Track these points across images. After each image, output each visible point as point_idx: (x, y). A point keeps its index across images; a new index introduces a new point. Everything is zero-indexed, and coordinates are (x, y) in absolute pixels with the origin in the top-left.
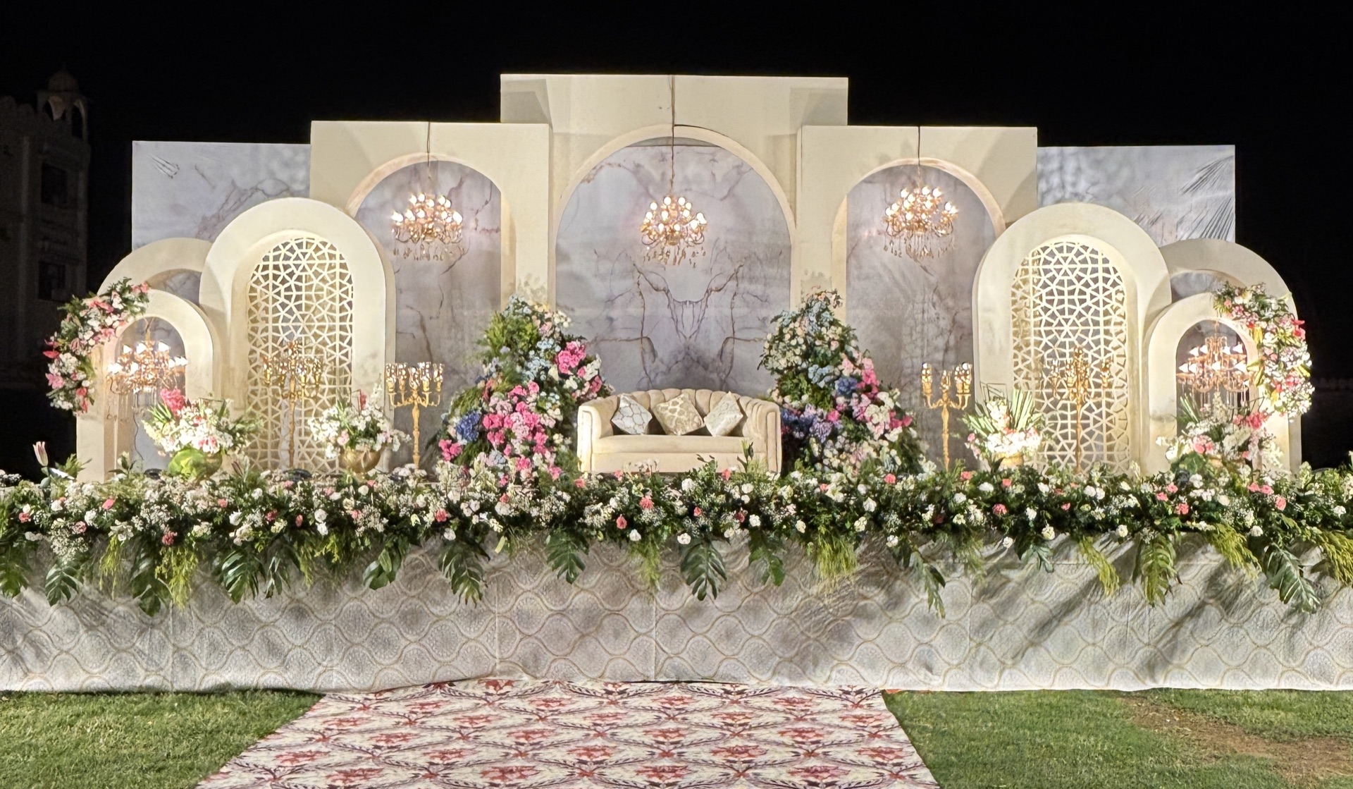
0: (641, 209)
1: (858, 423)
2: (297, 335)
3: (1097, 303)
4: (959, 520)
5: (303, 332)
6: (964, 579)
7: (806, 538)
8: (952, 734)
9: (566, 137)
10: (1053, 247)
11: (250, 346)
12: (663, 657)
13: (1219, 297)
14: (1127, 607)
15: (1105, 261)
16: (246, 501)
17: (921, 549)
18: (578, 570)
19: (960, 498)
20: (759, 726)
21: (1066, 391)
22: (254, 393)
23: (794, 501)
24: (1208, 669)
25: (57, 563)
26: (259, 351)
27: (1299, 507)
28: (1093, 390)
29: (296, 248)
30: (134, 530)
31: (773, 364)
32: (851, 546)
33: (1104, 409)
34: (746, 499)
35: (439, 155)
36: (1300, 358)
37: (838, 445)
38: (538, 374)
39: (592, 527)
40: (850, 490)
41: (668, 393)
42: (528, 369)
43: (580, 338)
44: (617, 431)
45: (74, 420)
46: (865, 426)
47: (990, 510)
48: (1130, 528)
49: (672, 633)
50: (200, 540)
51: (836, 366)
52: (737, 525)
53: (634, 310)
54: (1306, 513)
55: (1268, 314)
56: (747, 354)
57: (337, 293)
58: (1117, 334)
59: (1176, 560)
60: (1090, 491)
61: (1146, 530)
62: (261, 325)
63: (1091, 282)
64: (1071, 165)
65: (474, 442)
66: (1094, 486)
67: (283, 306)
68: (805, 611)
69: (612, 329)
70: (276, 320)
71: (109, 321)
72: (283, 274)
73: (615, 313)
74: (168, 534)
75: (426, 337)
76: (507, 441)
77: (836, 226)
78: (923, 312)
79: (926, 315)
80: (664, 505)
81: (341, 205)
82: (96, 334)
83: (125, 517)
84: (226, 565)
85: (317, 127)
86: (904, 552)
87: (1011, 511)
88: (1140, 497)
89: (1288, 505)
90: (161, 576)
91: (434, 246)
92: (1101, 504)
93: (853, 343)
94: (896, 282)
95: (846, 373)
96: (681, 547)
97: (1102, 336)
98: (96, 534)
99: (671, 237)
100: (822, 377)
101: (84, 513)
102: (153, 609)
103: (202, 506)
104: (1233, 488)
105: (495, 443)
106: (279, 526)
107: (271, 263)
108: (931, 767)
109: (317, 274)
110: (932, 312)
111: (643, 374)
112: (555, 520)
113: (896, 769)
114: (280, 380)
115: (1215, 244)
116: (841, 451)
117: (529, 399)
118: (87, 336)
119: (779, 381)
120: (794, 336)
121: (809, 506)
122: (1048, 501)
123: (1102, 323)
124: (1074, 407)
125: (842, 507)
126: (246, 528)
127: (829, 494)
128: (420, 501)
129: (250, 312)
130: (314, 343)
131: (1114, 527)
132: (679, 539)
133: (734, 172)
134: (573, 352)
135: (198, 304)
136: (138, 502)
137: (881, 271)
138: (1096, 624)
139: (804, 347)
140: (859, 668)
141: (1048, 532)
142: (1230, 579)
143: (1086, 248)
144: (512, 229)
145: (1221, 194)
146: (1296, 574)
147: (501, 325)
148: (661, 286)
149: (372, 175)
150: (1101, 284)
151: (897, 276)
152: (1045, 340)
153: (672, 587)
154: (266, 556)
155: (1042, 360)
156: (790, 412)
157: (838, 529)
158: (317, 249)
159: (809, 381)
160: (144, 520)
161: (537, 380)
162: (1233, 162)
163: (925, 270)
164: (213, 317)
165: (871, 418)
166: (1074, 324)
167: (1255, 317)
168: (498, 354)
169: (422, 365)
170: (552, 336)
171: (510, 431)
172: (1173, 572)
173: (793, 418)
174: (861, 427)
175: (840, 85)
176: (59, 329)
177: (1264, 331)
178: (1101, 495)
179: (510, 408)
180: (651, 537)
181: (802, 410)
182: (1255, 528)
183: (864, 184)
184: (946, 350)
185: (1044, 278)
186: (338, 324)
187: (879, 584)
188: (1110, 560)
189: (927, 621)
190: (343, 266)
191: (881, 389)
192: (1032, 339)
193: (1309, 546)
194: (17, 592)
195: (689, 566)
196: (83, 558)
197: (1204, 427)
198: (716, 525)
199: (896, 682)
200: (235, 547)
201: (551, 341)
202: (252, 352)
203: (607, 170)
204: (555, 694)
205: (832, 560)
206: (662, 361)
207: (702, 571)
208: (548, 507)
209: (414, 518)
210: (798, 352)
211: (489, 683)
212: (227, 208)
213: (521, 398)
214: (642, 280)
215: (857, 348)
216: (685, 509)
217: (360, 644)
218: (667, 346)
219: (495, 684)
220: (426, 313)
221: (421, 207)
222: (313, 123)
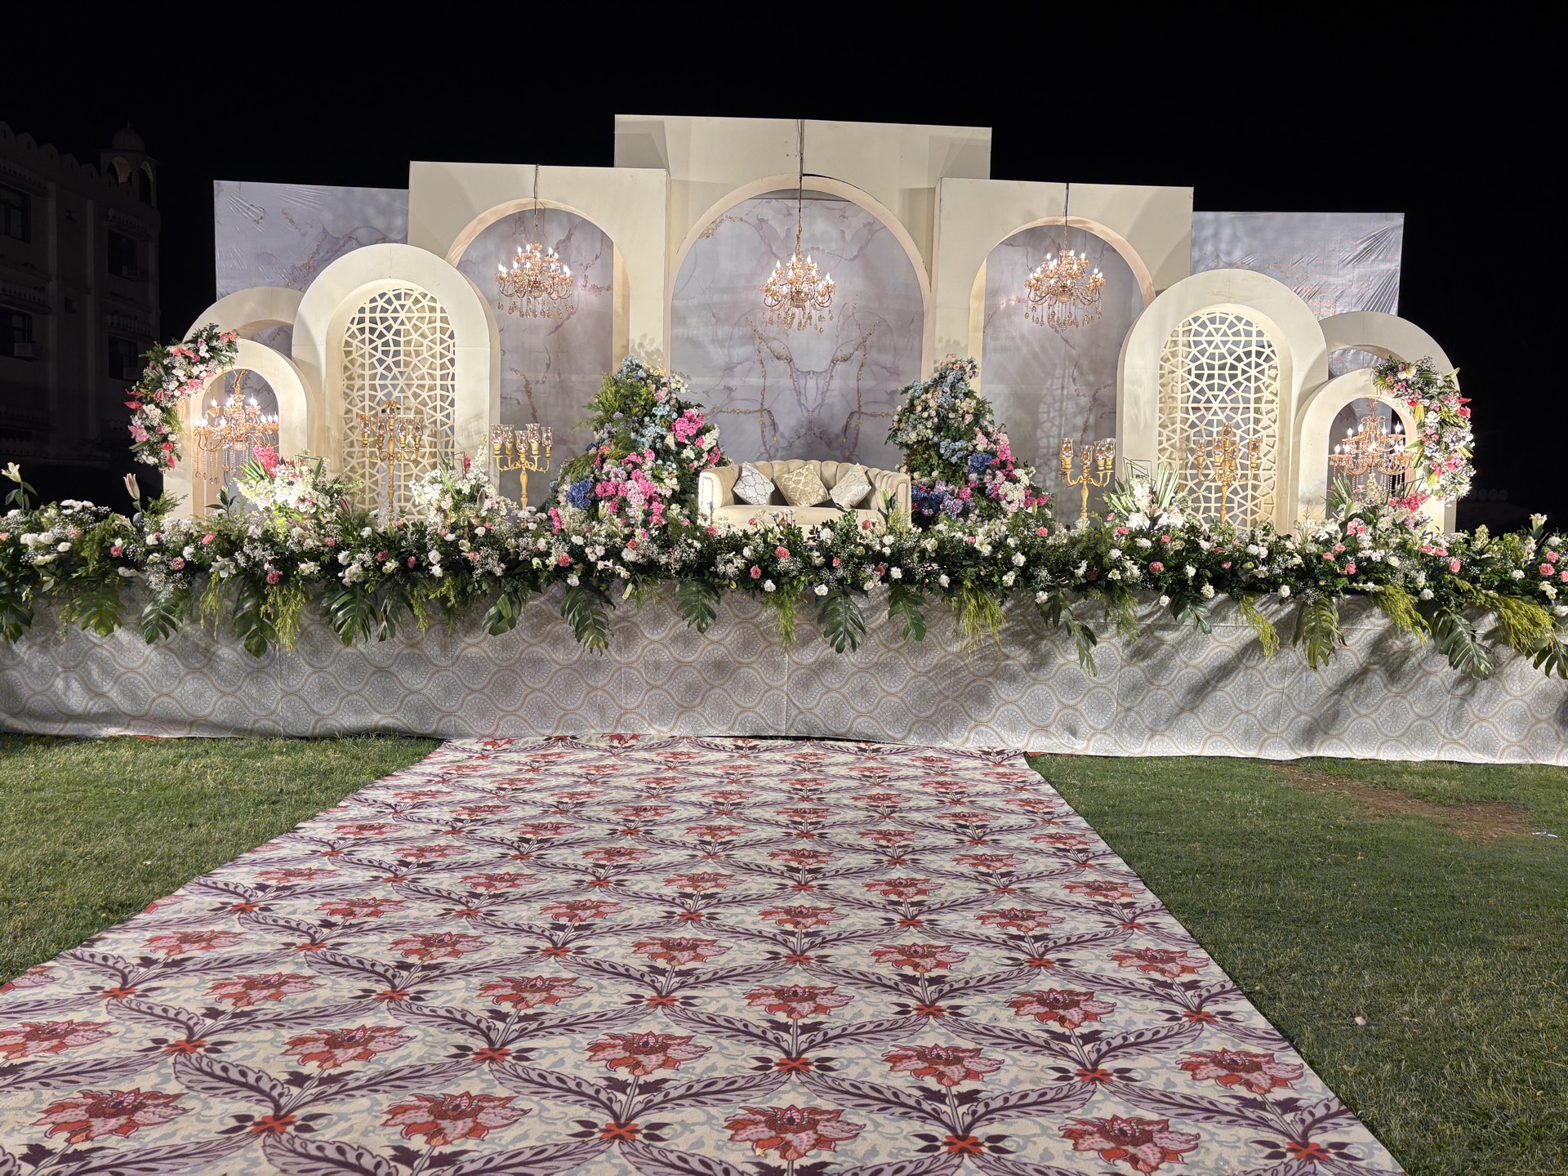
0: (766, 269)
1: (991, 501)
2: (396, 394)
3: (1248, 379)
4: (1115, 575)
5: (402, 390)
6: (1115, 640)
7: (949, 592)
8: (1103, 790)
9: (685, 184)
10: (1205, 318)
11: (346, 405)
12: (794, 712)
13: (1380, 372)
14: (1284, 673)
15: (1260, 333)
16: (355, 539)
17: (1073, 607)
18: (709, 620)
19: (1115, 553)
20: (899, 778)
21: (1212, 472)
22: (350, 455)
23: (938, 555)
24: (1366, 738)
25: (155, 601)
26: (355, 410)
27: (1475, 570)
28: (1239, 472)
29: (393, 299)
30: (237, 566)
31: (902, 437)
32: (997, 602)
33: (1250, 492)
34: (887, 551)
35: (548, 201)
36: (1464, 438)
38: (654, 441)
39: (724, 576)
40: (999, 545)
41: (794, 464)
42: (643, 436)
43: (699, 406)
44: (739, 501)
45: (161, 477)
46: (999, 503)
47: (1147, 566)
48: (1292, 588)
49: (806, 685)
50: (307, 579)
51: (969, 441)
52: (877, 576)
53: (755, 380)
54: (1482, 577)
55: (1434, 391)
56: (872, 430)
57: (438, 349)
58: (1268, 412)
59: (1341, 621)
60: (1252, 549)
61: (1309, 591)
62: (357, 383)
63: (1243, 357)
64: (1226, 233)
66: (1258, 545)
67: (381, 361)
68: (942, 670)
69: (731, 399)
70: (373, 377)
71: (195, 370)
72: (380, 327)
73: (733, 383)
74: (273, 572)
75: (532, 403)
76: (621, 510)
77: (974, 292)
78: (1063, 388)
79: (1065, 392)
80: (801, 555)
81: (443, 255)
82: (181, 384)
83: (228, 554)
84: (335, 606)
85: (419, 170)
86: (1054, 607)
87: (1168, 569)
88: (1305, 556)
89: (1462, 566)
90: (268, 615)
91: (540, 302)
92: (1264, 562)
93: (988, 417)
94: (1035, 355)
95: (980, 448)
96: (818, 598)
97: (1252, 415)
98: (196, 570)
99: (797, 297)
100: (954, 452)
101: (182, 549)
102: (259, 650)
103: (310, 543)
104: (1403, 549)
106: (391, 566)
107: (367, 315)
108: (1085, 816)
109: (416, 328)
110: (1072, 389)
111: (762, 449)
112: (685, 569)
113: (1048, 817)
114: (379, 442)
115: (1380, 317)
117: (645, 467)
118: (172, 387)
119: (908, 456)
120: (925, 409)
121: (955, 558)
122: (1207, 560)
123: (1252, 401)
124: (1219, 489)
125: (991, 560)
126: (355, 567)
127: (976, 546)
128: (542, 544)
129: (346, 368)
130: (413, 403)
131: (1276, 587)
132: (817, 590)
133: (866, 232)
134: (690, 420)
135: (290, 357)
136: (240, 538)
137: (1020, 343)
138: (1250, 690)
139: (936, 420)
140: (1000, 730)
141: (1208, 590)
142: (1397, 644)
143: (1239, 319)
144: (626, 286)
145: (1384, 267)
146: (1468, 639)
147: (614, 390)
148: (783, 353)
149: (475, 221)
150: (1253, 359)
151: (1037, 349)
152: (1192, 417)
153: (805, 642)
154: (376, 598)
155: (1188, 439)
156: (920, 488)
157: (985, 584)
158: (417, 301)
159: (940, 456)
160: (248, 557)
161: (653, 448)
162: (1401, 232)
163: (1068, 341)
164: (307, 371)
165: (1006, 495)
166: (1223, 401)
167: (1418, 393)
168: (611, 420)
169: (530, 426)
170: (668, 401)
171: (624, 500)
172: (1336, 633)
173: (923, 494)
174: (994, 504)
175: (983, 135)
176: (141, 378)
177: (1427, 409)
178: (1264, 553)
179: (625, 475)
180: (787, 588)
181: (932, 487)
182: (1426, 591)
183: (1005, 249)
184: (1085, 429)
185: (1194, 351)
186: (438, 382)
187: (1024, 645)
188: (1271, 622)
189: (1073, 683)
190: (444, 320)
191: (1016, 466)
192: (1179, 415)
193: (1482, 611)
194: (110, 630)
195: (824, 612)
196: (183, 595)
197: (1357, 508)
198: (855, 577)
199: (1038, 744)
200: (344, 586)
201: (667, 408)
202: (348, 411)
203: (727, 224)
204: (683, 748)
205: (977, 616)
206: (782, 436)
207: (840, 624)
208: (677, 554)
209: (536, 561)
210: (929, 424)
211: (612, 737)
212: (317, 257)
213: (636, 466)
214: (763, 346)
215: (992, 422)
216: (822, 559)
217: (480, 691)
218: (789, 421)
219: (620, 738)
220: (531, 377)
221: (528, 257)
222: (412, 163)
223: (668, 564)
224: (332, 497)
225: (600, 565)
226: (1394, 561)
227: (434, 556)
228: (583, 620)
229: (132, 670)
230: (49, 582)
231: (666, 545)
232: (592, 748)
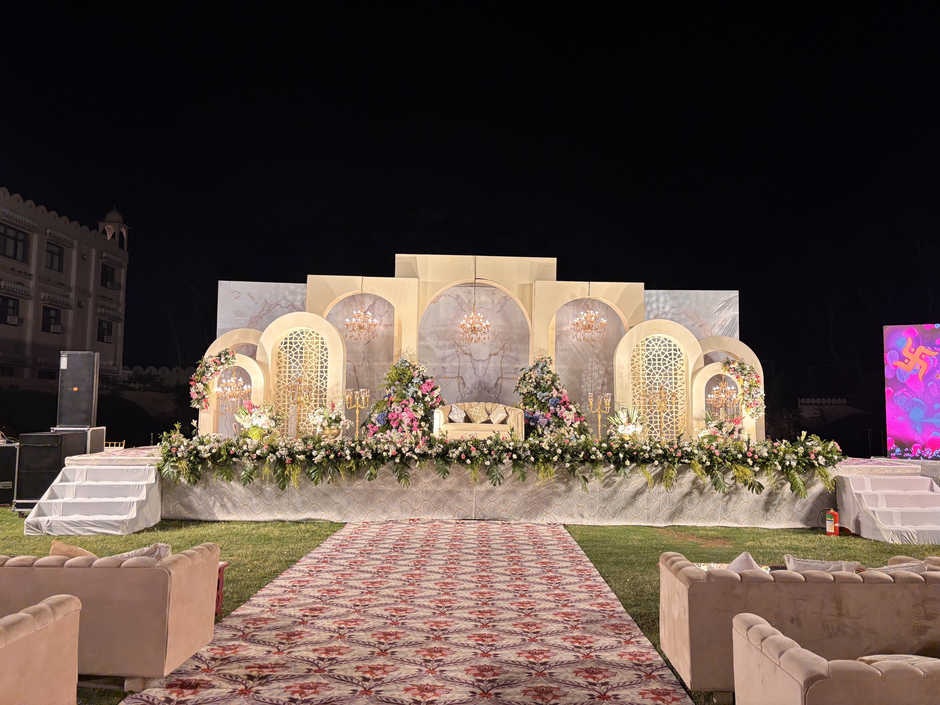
0: (459, 317)
1: (560, 419)
2: (300, 375)
3: (671, 365)
4: (593, 457)
5: (303, 373)
6: (596, 480)
7: (534, 463)
9: (426, 283)
10: (651, 339)
11: (277, 379)
12: (478, 510)
13: (724, 364)
14: (659, 493)
15: (675, 345)
17: (579, 469)
18: (447, 474)
19: (594, 449)
20: (516, 532)
21: (657, 405)
22: (279, 401)
23: (530, 449)
24: (692, 518)
25: (245, 470)
26: (282, 381)
27: (725, 455)
28: (669, 405)
29: (300, 334)
30: (277, 457)
31: (521, 391)
32: (552, 467)
33: (674, 414)
34: (511, 448)
35: (366, 291)
36: (760, 392)
37: (550, 429)
38: (413, 394)
39: (452, 458)
40: (551, 446)
41: (474, 404)
42: (408, 392)
43: (432, 378)
44: (451, 421)
45: (199, 412)
46: (563, 420)
47: (606, 454)
48: (659, 462)
49: (482, 500)
50: (301, 461)
51: (550, 392)
52: (508, 458)
53: (455, 364)
54: (727, 457)
55: (745, 372)
56: (509, 385)
57: (319, 355)
58: (680, 380)
59: (678, 475)
60: (644, 447)
61: (665, 463)
62: (283, 370)
63: (668, 355)
64: (662, 299)
65: (384, 426)
66: (647, 446)
67: (294, 361)
68: (533, 493)
69: (445, 372)
70: (290, 367)
71: (219, 368)
72: (294, 346)
73: (446, 365)
74: (288, 459)
75: (356, 375)
76: (400, 425)
77: (550, 327)
78: (592, 367)
79: (593, 368)
80: (480, 450)
81: (321, 315)
82: (212, 374)
84: (311, 471)
85: (310, 277)
86: (572, 470)
87: (614, 455)
88: (664, 450)
89: (720, 454)
90: (287, 475)
91: (364, 333)
92: (648, 452)
93: (558, 381)
94: (579, 352)
95: (554, 396)
96: (486, 466)
97: (673, 381)
99: (474, 330)
100: (543, 397)
101: (256, 451)
102: (283, 488)
103: (301, 448)
104: (700, 447)
105: (394, 426)
106: (332, 456)
107: (288, 341)
109: (310, 346)
110: (596, 367)
111: (459, 394)
112: (438, 455)
113: (565, 541)
115: (728, 339)
116: (551, 432)
117: (410, 406)
118: (209, 375)
119: (524, 398)
120: (530, 378)
121: (536, 451)
122: (628, 451)
123: (673, 374)
124: (660, 413)
125: (548, 452)
126: (319, 457)
127: (543, 446)
129: (278, 364)
130: (308, 379)
131: (653, 461)
132: (486, 463)
133: (503, 300)
134: (428, 384)
135: (256, 360)
137: (572, 346)
138: (648, 500)
139: (535, 383)
140: (555, 516)
141: (627, 463)
142: (700, 482)
143: (666, 339)
144: (400, 325)
145: (731, 313)
146: (722, 480)
147: (395, 371)
148: (468, 352)
149: (335, 299)
150: (673, 356)
151: (580, 349)
152: (647, 382)
153: (482, 482)
154: (326, 469)
155: (646, 391)
156: (528, 413)
157: (547, 460)
158: (310, 335)
159: (537, 399)
160: (280, 454)
161: (412, 397)
162: (738, 299)
163: (593, 346)
164: (263, 366)
165: (566, 417)
166: (660, 374)
167: (740, 374)
168: (394, 385)
169: (361, 390)
170: (418, 376)
171: (401, 421)
172: (676, 479)
173: (530, 416)
174: (561, 421)
175: (553, 261)
176: (196, 372)
177: (744, 380)
178: (648, 448)
179: (401, 410)
180: (475, 462)
181: (534, 413)
182: (707, 462)
183: (564, 307)
184: (603, 385)
185: (647, 353)
186: (319, 369)
187: (564, 483)
188: (652, 475)
189: (581, 498)
190: (323, 343)
191: (571, 403)
192: (642, 381)
193: (727, 470)
194: (230, 482)
195: (489, 471)
196: (256, 468)
197: (715, 423)
198: (500, 458)
199: (569, 521)
200: (314, 464)
201: (418, 379)
202: (278, 382)
203: (443, 297)
204: (436, 523)
205: (545, 472)
206: (468, 388)
207: (494, 475)
208: (435, 450)
209: (385, 454)
210: (532, 385)
211: (410, 520)
212: (262, 313)
213: (406, 406)
214: (459, 349)
215: (559, 384)
216: (488, 451)
217: (361, 502)
218: (470, 381)
219: (413, 520)
220: (356, 364)
221: (357, 316)
222: (309, 276)
223: (431, 454)
224: (276, 421)
225: (407, 455)
226: (696, 451)
227: (348, 452)
228: (401, 475)
229: (235, 496)
230: (210, 464)
231: (431, 447)
232: (403, 524)
